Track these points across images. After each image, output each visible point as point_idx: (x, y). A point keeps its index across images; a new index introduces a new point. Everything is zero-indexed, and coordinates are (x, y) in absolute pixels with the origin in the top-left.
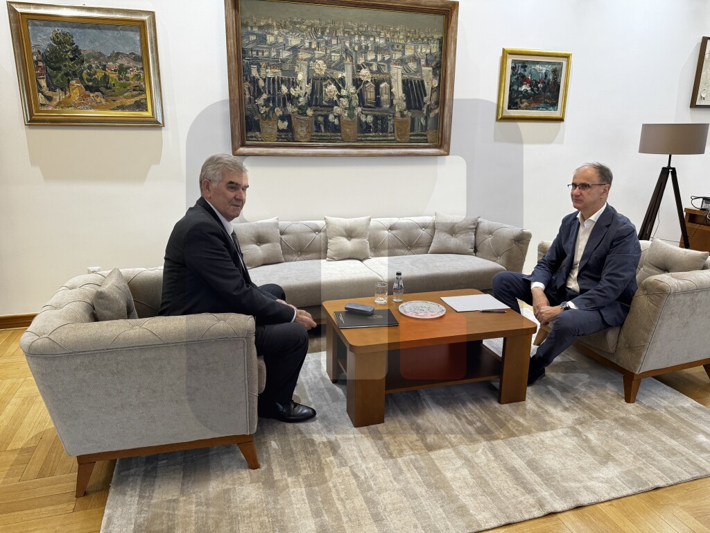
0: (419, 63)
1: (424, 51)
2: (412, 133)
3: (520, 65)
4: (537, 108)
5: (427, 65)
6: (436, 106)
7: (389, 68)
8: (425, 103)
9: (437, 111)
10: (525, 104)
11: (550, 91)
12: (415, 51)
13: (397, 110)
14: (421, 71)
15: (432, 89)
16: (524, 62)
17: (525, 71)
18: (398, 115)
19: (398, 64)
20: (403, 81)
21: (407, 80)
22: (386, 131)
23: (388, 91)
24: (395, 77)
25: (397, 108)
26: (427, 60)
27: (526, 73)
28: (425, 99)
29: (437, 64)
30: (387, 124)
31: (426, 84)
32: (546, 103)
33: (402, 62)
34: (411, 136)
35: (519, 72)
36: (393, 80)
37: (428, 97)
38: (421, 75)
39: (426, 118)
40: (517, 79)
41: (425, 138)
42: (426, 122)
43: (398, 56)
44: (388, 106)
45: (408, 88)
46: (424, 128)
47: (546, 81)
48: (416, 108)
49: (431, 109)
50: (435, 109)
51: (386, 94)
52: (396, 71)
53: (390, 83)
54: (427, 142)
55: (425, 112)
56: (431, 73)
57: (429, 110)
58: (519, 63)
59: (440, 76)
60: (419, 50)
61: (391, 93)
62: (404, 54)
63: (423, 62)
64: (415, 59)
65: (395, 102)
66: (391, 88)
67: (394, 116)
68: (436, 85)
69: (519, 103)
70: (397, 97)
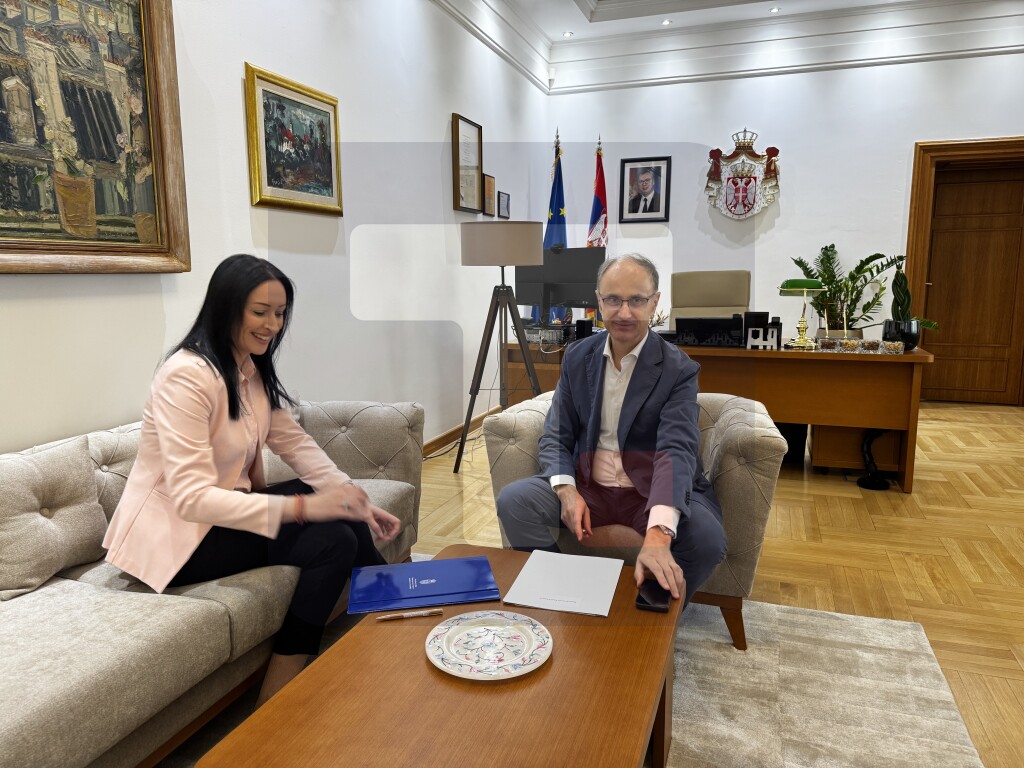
0: (95, 50)
1: (102, 23)
2: (101, 217)
3: (275, 102)
4: (306, 189)
5: (114, 59)
6: (145, 159)
7: (21, 41)
8: (121, 150)
9: (148, 170)
10: (290, 178)
11: (319, 161)
12: (83, 18)
13: (57, 155)
14: (102, 70)
15: (131, 117)
16: (280, 98)
17: (283, 115)
18: (61, 167)
19: (45, 39)
20: (63, 85)
21: (73, 83)
22: (37, 207)
23: (26, 103)
24: (41, 69)
25: (56, 149)
26: (111, 47)
27: (285, 121)
28: (120, 139)
29: (134, 62)
30: (36, 186)
31: (116, 103)
32: (317, 180)
33: (52, 33)
34: (99, 223)
35: (275, 116)
36: (35, 76)
37: (126, 133)
38: (104, 80)
39: (128, 184)
40: (274, 128)
41: (132, 230)
42: (130, 194)
43: (40, 16)
44: (32, 141)
45: (77, 103)
46: (127, 207)
47: (313, 141)
48: (102, 158)
49: (137, 164)
50: (143, 165)
51: (21, 107)
52: (41, 53)
53: (29, 83)
54: (138, 241)
55: (123, 170)
56: (124, 80)
57: (133, 167)
58: (273, 98)
59: (145, 92)
60: (92, 18)
61: (36, 108)
62: (55, 15)
63: (104, 50)
64: (84, 36)
65: (48, 133)
66: (33, 96)
67: (51, 170)
68: (139, 111)
69: (282, 174)
70: (52, 122)
